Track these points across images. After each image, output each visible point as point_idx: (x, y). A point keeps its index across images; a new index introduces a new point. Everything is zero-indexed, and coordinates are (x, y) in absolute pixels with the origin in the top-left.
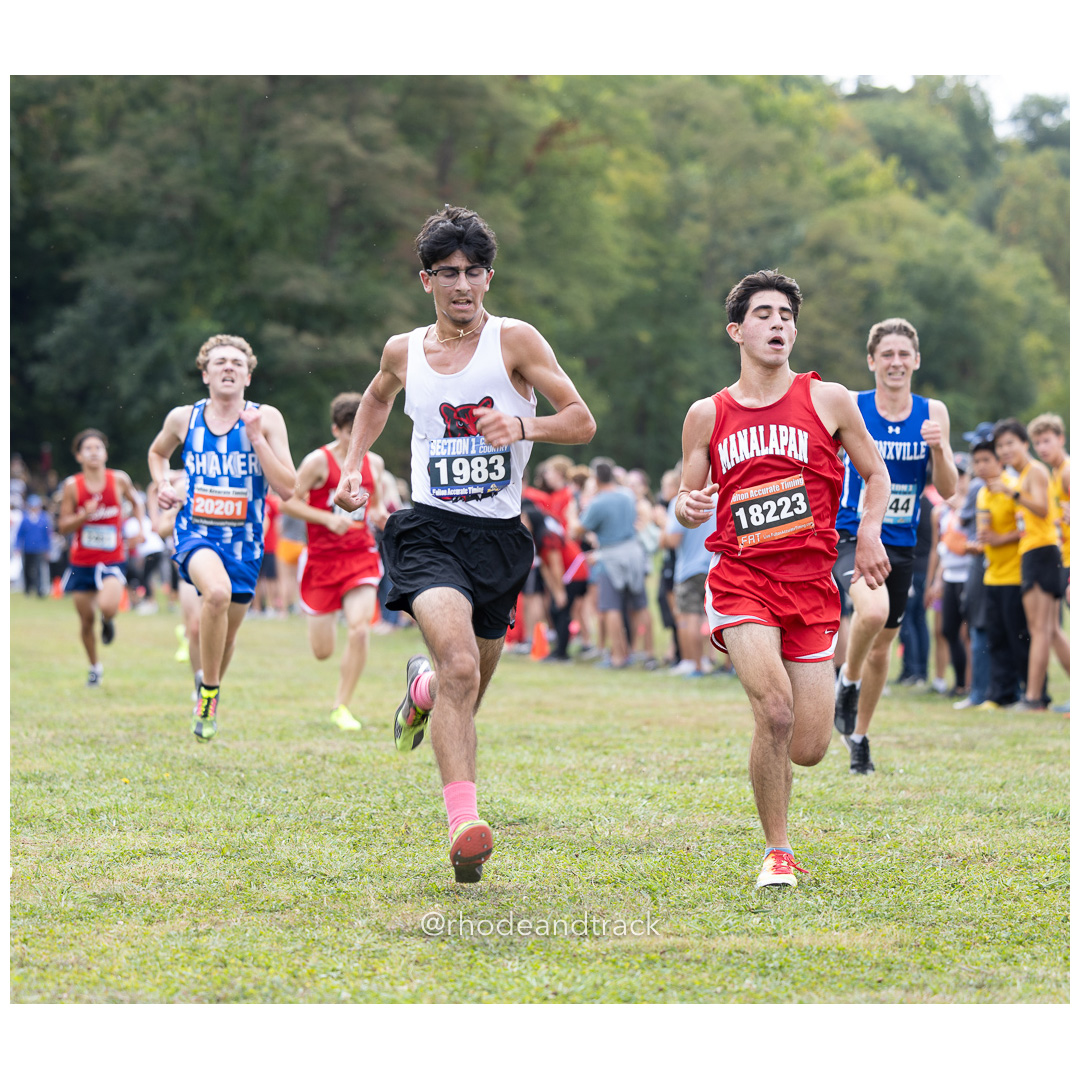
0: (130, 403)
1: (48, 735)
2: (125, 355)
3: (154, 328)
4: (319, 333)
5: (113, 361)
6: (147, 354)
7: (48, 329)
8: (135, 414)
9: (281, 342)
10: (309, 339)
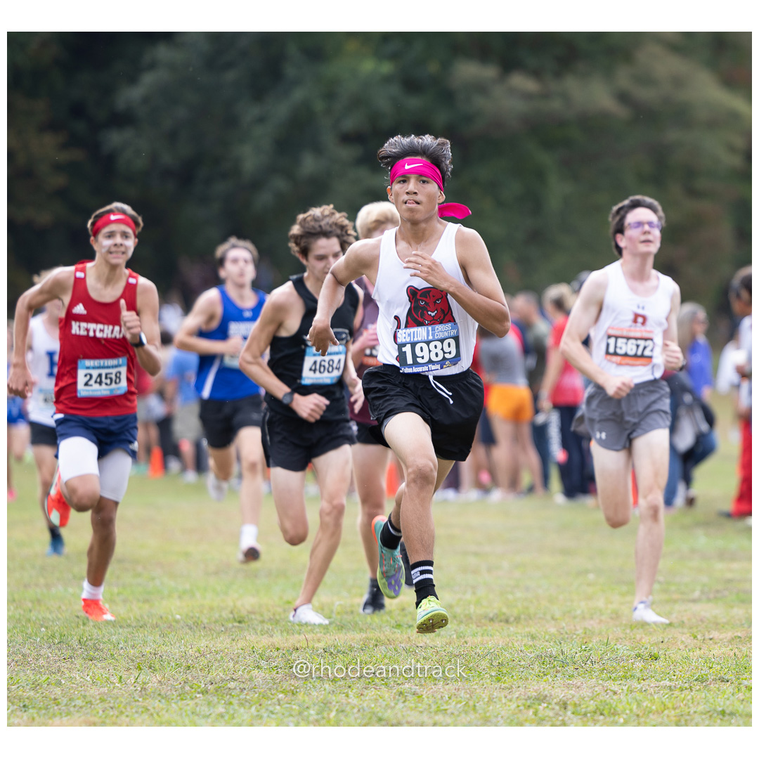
0: (256, 185)
1: (153, 680)
2: (249, 112)
3: (290, 71)
4: (536, 74)
5: (231, 122)
6: (280, 110)
7: (133, 80)
8: (264, 199)
9: (481, 88)
10: (521, 82)
